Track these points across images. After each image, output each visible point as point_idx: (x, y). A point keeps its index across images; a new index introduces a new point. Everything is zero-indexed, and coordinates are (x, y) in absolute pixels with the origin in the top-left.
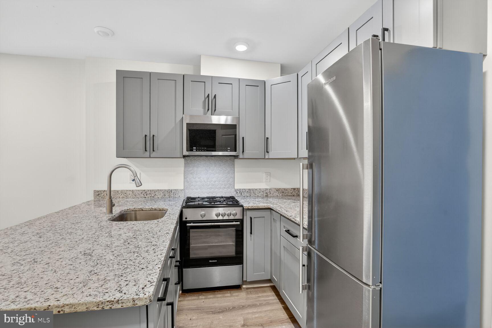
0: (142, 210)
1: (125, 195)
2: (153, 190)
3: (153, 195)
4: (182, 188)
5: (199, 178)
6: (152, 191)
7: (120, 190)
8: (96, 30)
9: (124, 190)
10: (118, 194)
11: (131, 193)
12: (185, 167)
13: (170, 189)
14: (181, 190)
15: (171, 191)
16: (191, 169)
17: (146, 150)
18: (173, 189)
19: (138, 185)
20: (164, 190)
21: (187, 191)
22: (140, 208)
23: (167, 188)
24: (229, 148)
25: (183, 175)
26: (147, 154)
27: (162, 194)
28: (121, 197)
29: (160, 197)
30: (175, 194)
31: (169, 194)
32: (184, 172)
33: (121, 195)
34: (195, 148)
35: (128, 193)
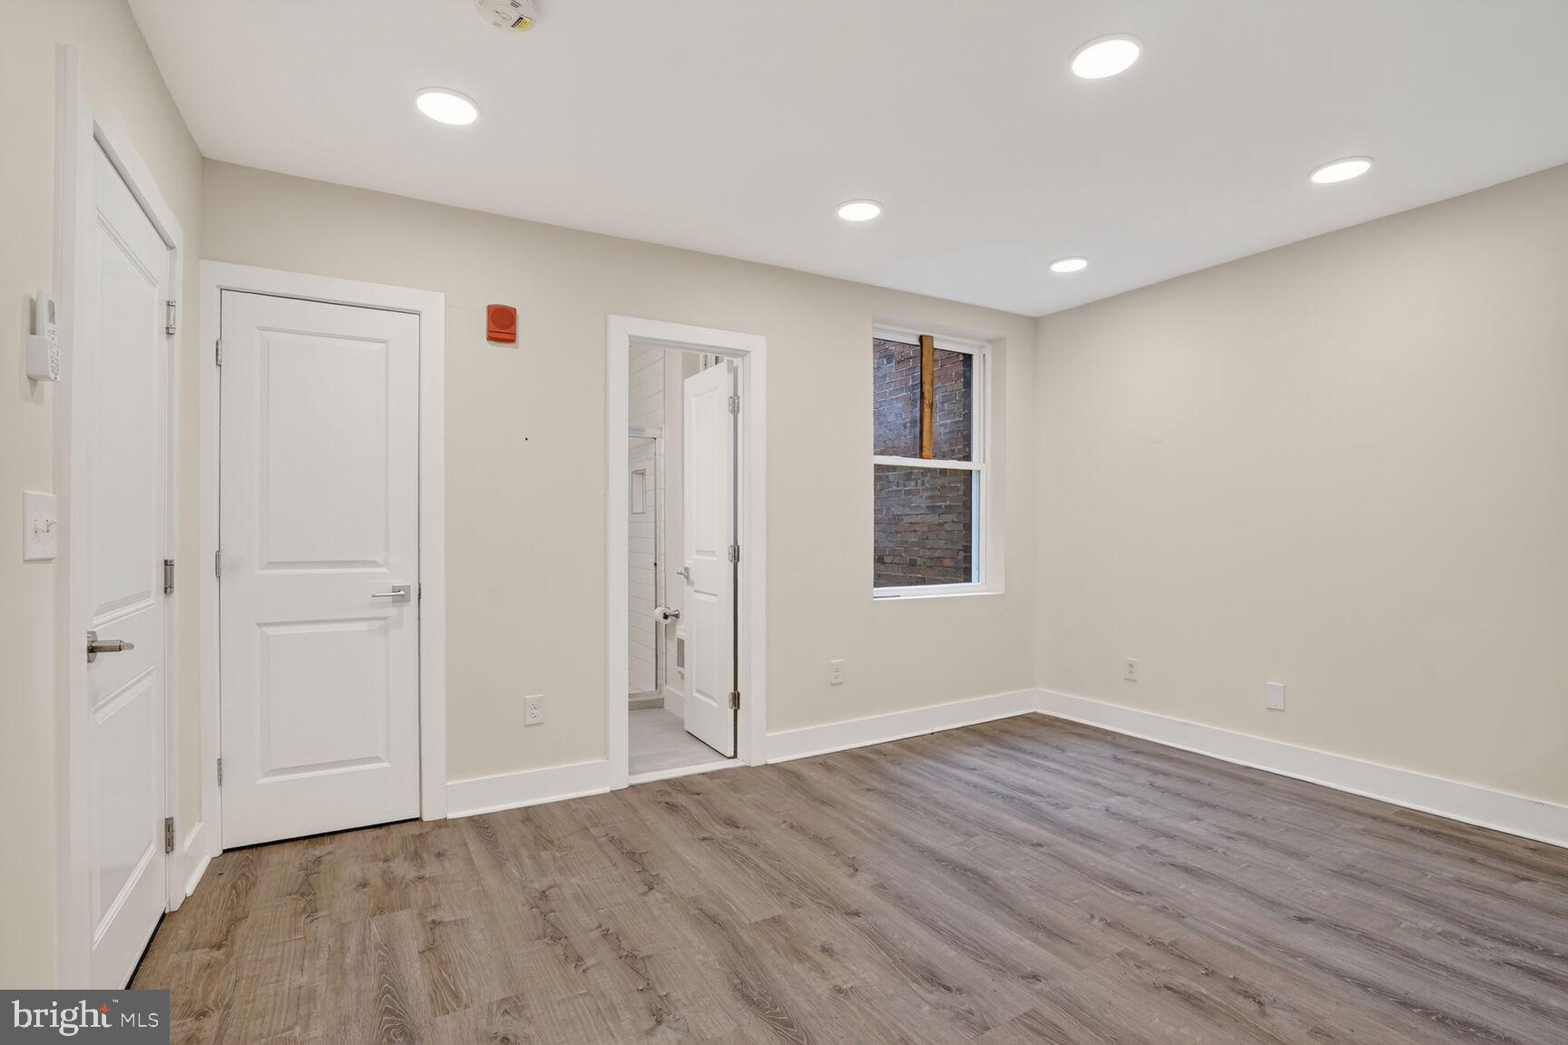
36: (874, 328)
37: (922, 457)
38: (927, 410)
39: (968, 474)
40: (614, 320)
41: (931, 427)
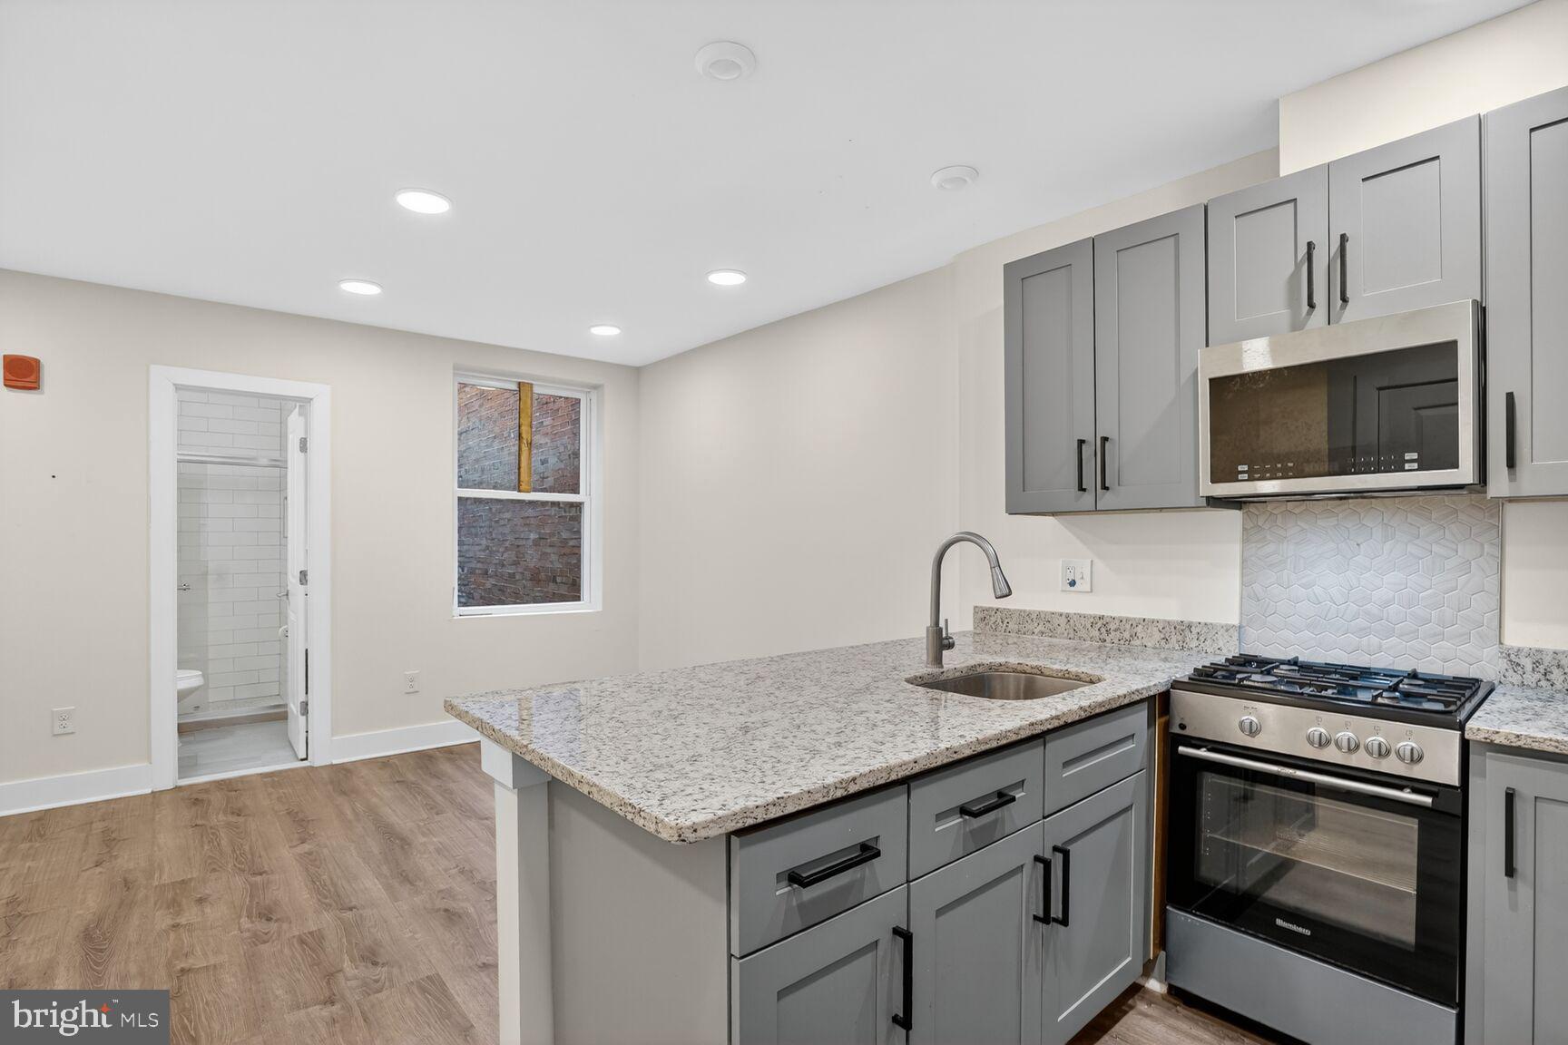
0: (1042, 674)
1: (1047, 624)
2: (1128, 620)
3: (1127, 635)
4: (1236, 622)
5: (1306, 586)
6: (1124, 621)
7: (1034, 611)
8: (935, 181)
9: (1046, 613)
10: (1030, 621)
11: (1063, 621)
12: (1246, 540)
13: (1187, 619)
14: (1228, 628)
15: (1190, 627)
16: (1270, 548)
17: (1081, 489)
18: (1195, 619)
19: (999, 594)
20: (1165, 621)
21: (1251, 633)
22: (1037, 667)
23: (1175, 617)
24: (1415, 456)
25: (1237, 572)
26: (1087, 500)
27: (1158, 636)
28: (1036, 631)
29: (1149, 644)
30: (1202, 639)
31: (1180, 638)
32: (1244, 561)
33: (1036, 625)
34: (1245, 468)
35: (1056, 622)
36: (454, 374)
37: (519, 491)
38: (525, 448)
39: (578, 506)
40: (154, 369)
41: (529, 464)
